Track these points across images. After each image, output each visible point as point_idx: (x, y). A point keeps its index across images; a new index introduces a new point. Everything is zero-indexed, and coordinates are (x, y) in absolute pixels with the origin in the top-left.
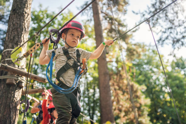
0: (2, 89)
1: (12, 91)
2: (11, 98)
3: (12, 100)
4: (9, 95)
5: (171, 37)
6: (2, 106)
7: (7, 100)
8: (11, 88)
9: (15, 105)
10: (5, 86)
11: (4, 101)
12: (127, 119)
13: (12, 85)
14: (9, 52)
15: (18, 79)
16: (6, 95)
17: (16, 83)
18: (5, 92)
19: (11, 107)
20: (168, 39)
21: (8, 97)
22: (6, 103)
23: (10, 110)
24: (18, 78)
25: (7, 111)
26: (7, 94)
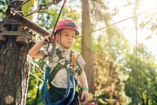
0: (10, 48)
1: (23, 52)
2: (22, 62)
3: (24, 64)
4: (20, 57)
5: (151, 22)
6: (11, 71)
7: (17, 63)
8: (22, 49)
9: (27, 71)
10: (15, 45)
11: (13, 65)
12: (103, 92)
13: (23, 44)
14: (20, 3)
15: (31, 39)
16: (15, 57)
17: (28, 43)
18: (15, 53)
19: (22, 73)
20: (148, 24)
21: (18, 60)
22: (17, 67)
23: (21, 77)
24: (31, 36)
25: (18, 78)
26: (17, 55)
